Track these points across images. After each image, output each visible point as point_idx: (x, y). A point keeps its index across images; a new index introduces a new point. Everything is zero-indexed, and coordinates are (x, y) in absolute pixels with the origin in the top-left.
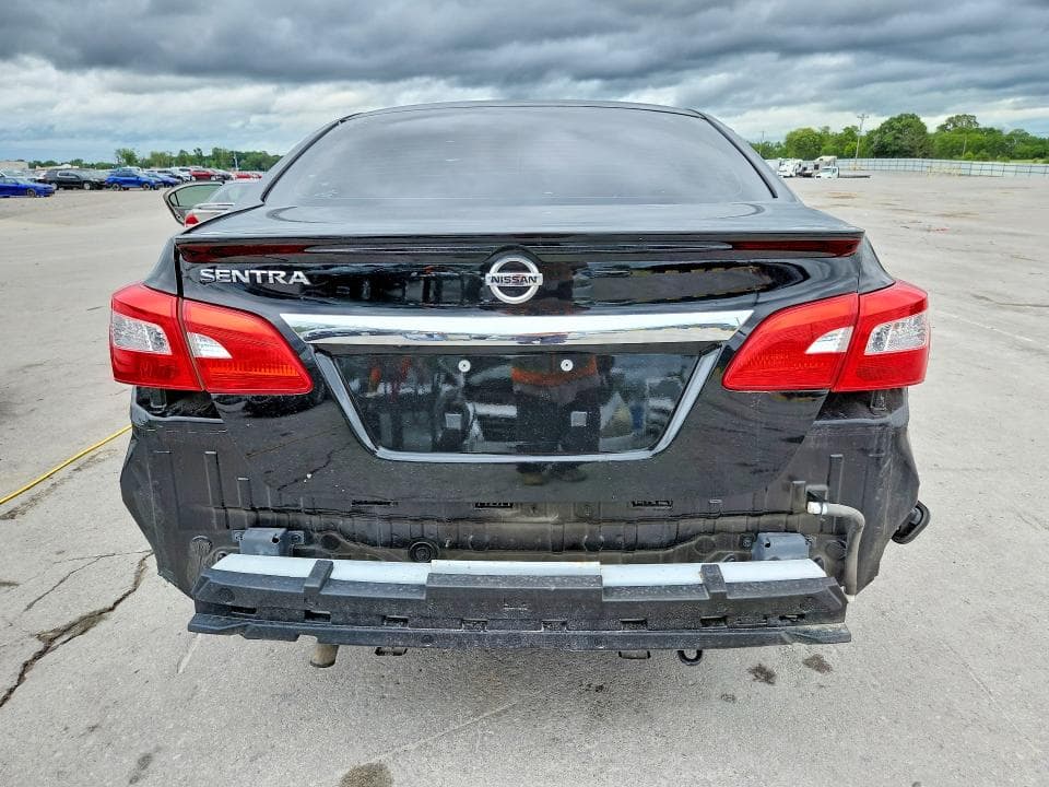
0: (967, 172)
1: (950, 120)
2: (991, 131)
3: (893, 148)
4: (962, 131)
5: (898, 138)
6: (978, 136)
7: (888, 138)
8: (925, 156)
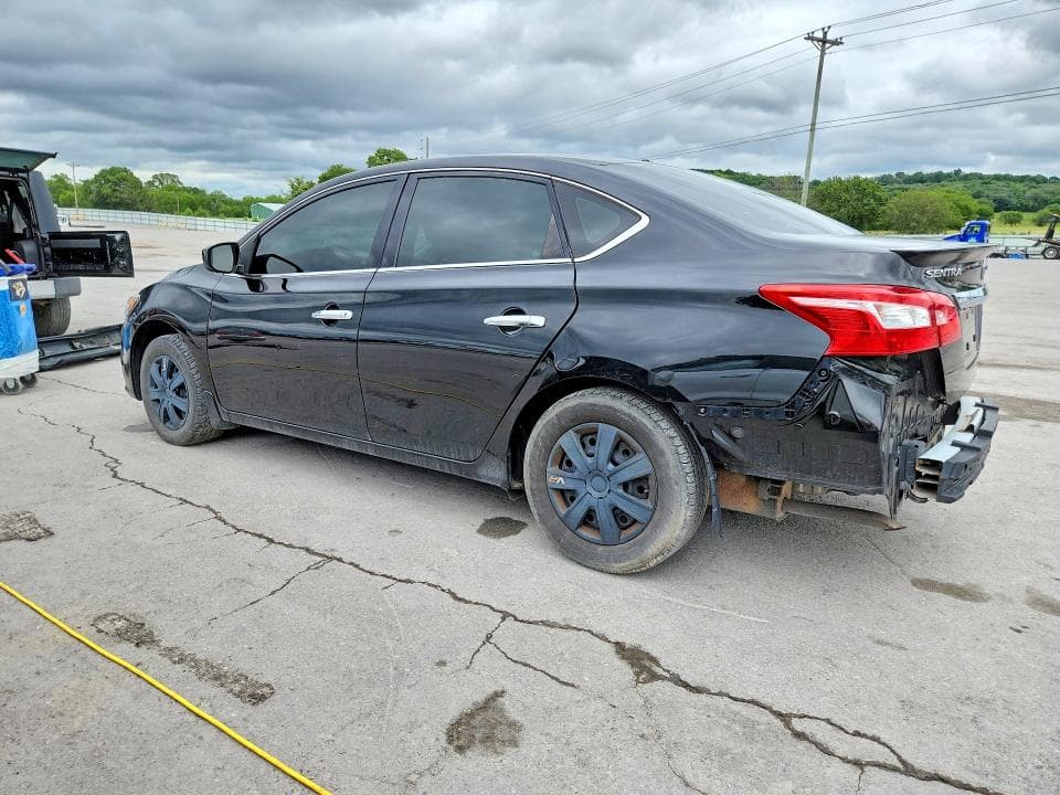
0: (193, 227)
1: (155, 177)
2: (196, 191)
3: (114, 200)
4: (170, 188)
5: (115, 190)
6: (186, 194)
7: (106, 190)
8: (149, 209)
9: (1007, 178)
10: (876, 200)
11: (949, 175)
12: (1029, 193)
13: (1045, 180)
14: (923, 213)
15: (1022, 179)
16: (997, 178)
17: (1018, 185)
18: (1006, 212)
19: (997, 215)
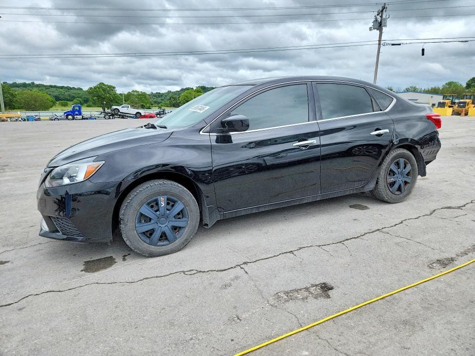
9: (55, 87)
10: (10, 95)
11: (29, 84)
12: (66, 94)
13: (71, 89)
14: (36, 101)
15: (62, 87)
16: (51, 86)
17: (61, 90)
18: (60, 101)
19: (58, 102)
